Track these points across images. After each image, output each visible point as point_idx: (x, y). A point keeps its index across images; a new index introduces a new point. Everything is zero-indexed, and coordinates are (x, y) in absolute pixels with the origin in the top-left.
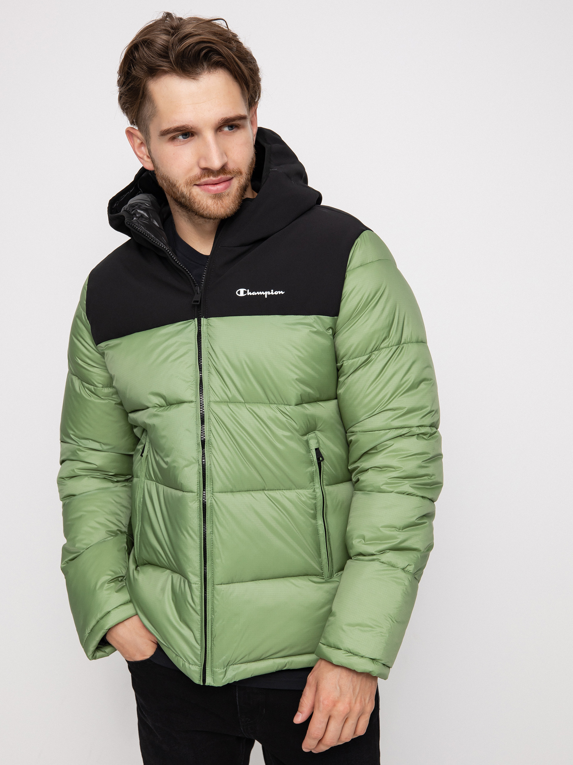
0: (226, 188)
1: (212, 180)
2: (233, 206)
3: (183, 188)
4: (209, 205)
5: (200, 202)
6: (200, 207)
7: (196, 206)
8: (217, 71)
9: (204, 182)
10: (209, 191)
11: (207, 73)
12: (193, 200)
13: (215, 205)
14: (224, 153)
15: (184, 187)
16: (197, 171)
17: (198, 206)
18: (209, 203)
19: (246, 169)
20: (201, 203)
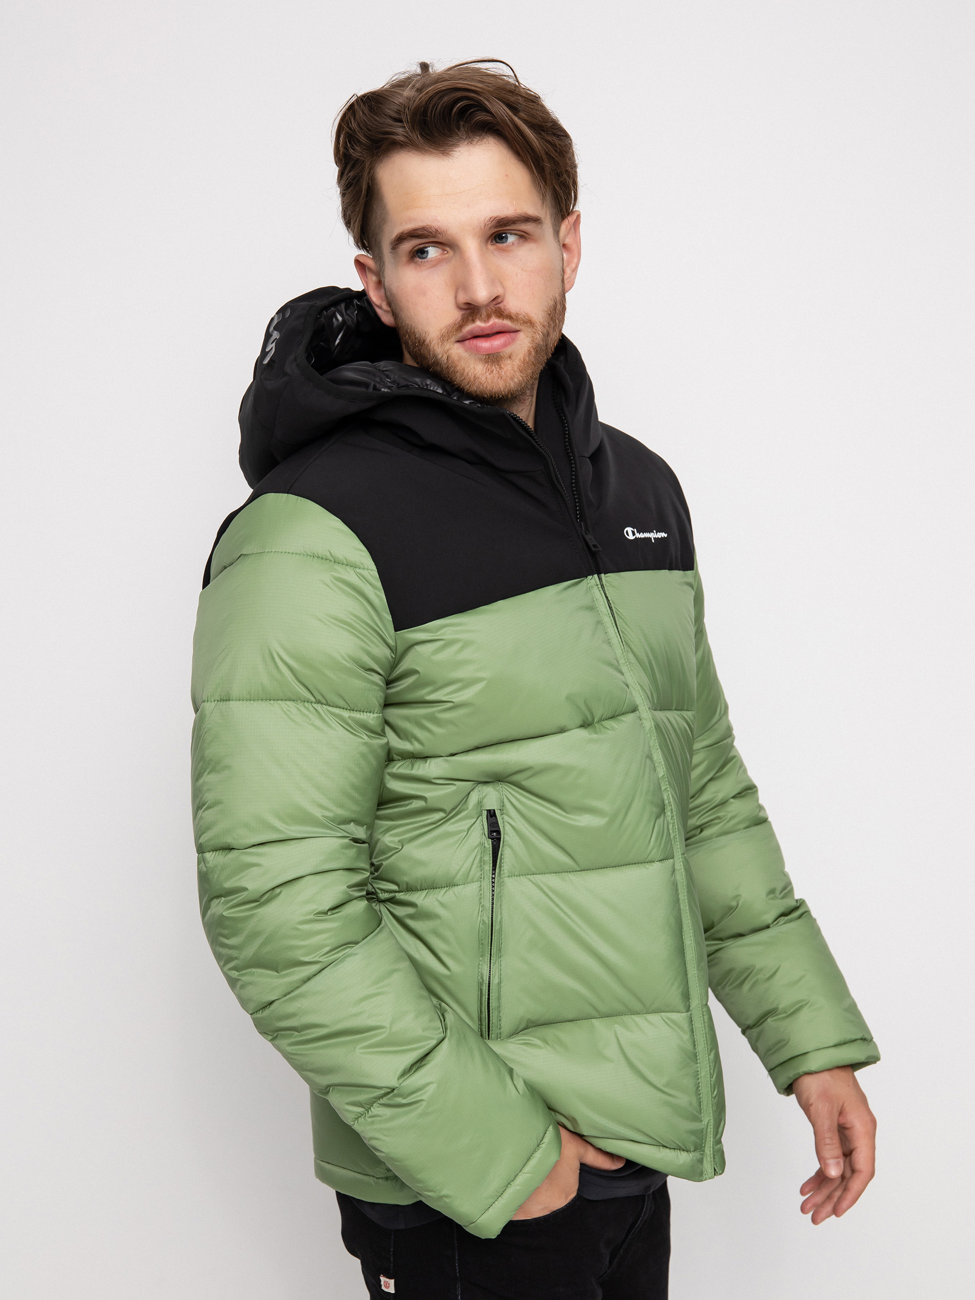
0: (505, 345)
1: (479, 327)
2: (522, 377)
3: (436, 346)
4: (478, 375)
5: (464, 370)
6: (464, 379)
7: (458, 379)
8: (485, 140)
9: (468, 332)
10: (477, 350)
11: (468, 143)
12: (452, 369)
13: (487, 374)
14: (495, 279)
15: (438, 344)
16: (455, 315)
17: (462, 379)
18: (478, 372)
19: (540, 316)
20: (465, 374)
